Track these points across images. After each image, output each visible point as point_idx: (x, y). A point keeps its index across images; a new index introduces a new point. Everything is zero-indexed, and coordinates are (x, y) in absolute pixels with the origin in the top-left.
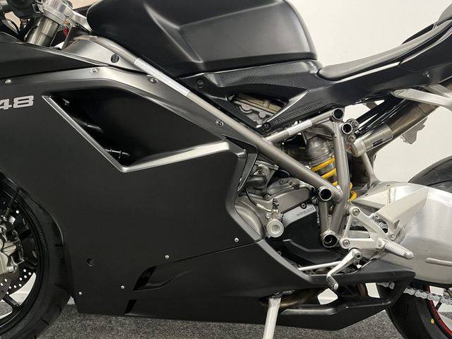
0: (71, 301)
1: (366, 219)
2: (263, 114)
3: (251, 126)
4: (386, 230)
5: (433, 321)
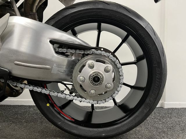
5: (48, 105)
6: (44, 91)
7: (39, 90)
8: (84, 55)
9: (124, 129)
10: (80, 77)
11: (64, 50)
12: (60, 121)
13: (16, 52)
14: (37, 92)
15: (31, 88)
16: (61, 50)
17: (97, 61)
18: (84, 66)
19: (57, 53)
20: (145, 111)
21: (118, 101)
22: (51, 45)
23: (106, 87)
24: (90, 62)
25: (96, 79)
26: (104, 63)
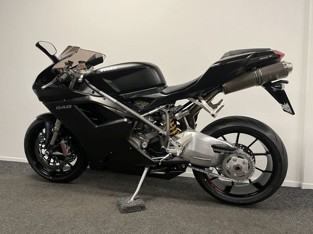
0: (88, 167)
1: (173, 142)
2: (143, 106)
3: (137, 111)
4: (179, 146)
5: (205, 180)
6: (202, 171)
7: (198, 170)
8: (230, 154)
9: (256, 199)
10: (228, 166)
11: (219, 150)
12: (213, 190)
13: (191, 151)
14: (201, 172)
15: (193, 168)
16: (216, 150)
17: (238, 157)
18: (230, 159)
19: (215, 151)
20: (271, 190)
21: (252, 181)
22: (212, 148)
23: (244, 172)
24: (234, 157)
25: (238, 168)
26: (243, 158)
